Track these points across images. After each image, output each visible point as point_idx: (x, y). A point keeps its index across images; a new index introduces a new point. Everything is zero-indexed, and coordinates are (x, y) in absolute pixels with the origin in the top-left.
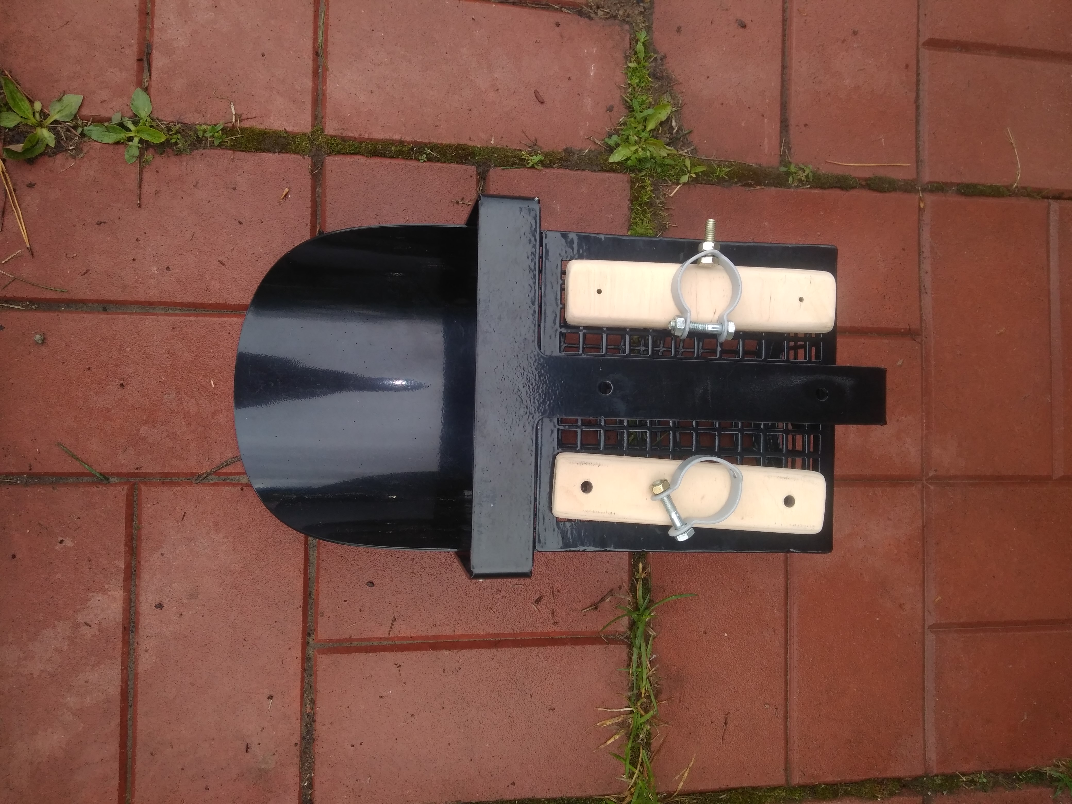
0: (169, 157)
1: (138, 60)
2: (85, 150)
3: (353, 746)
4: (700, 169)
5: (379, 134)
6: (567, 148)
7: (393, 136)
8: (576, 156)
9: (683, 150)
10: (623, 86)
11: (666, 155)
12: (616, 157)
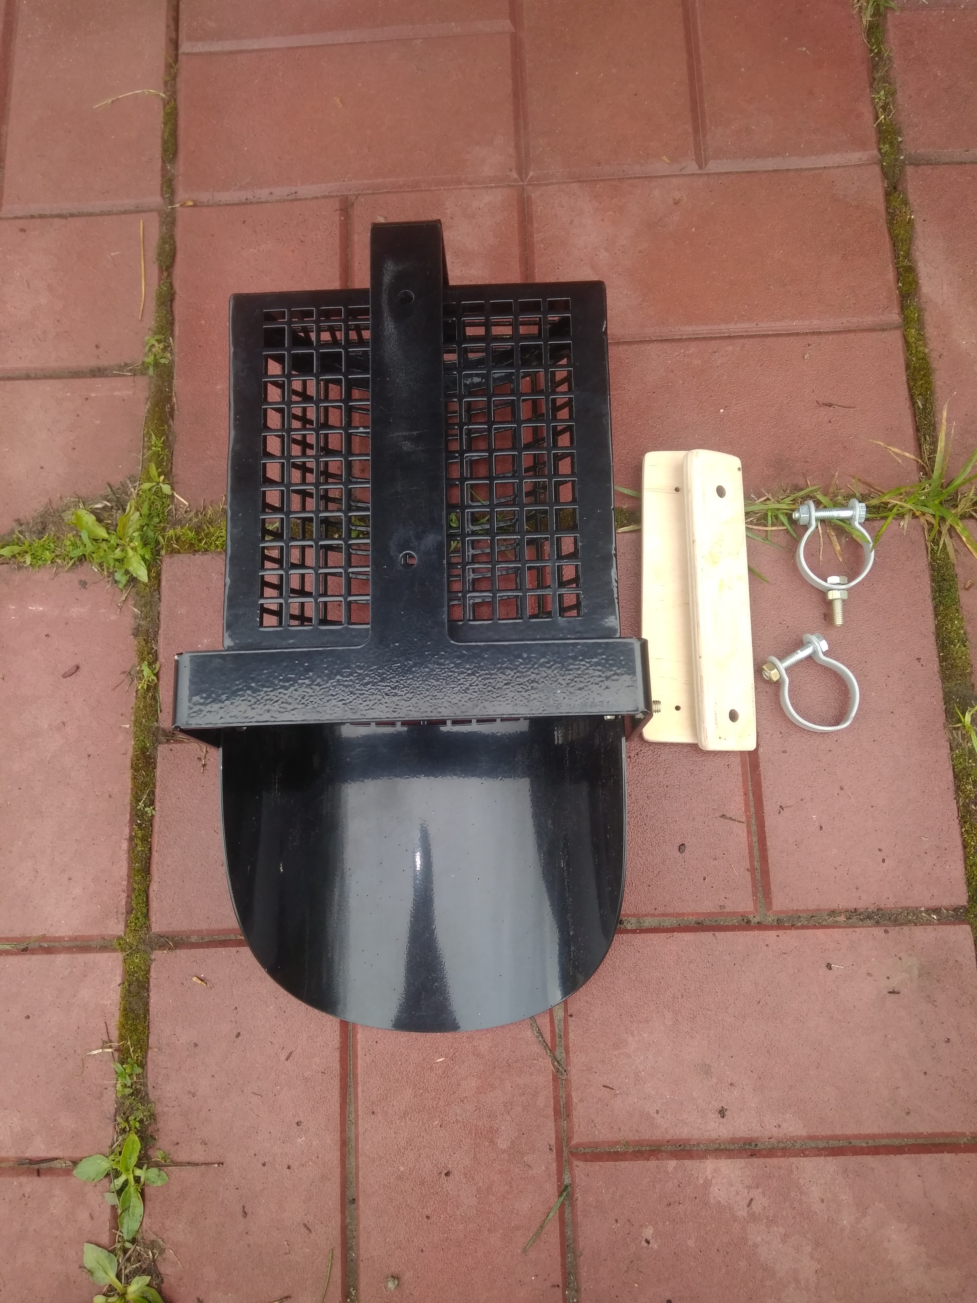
0: (158, 1130)
1: (39, 1175)
2: (153, 1237)
3: (884, 861)
4: (154, 471)
5: (122, 868)
6: (133, 634)
7: (123, 850)
8: (142, 623)
9: (131, 492)
10: (55, 569)
11: (139, 513)
12: (142, 574)
